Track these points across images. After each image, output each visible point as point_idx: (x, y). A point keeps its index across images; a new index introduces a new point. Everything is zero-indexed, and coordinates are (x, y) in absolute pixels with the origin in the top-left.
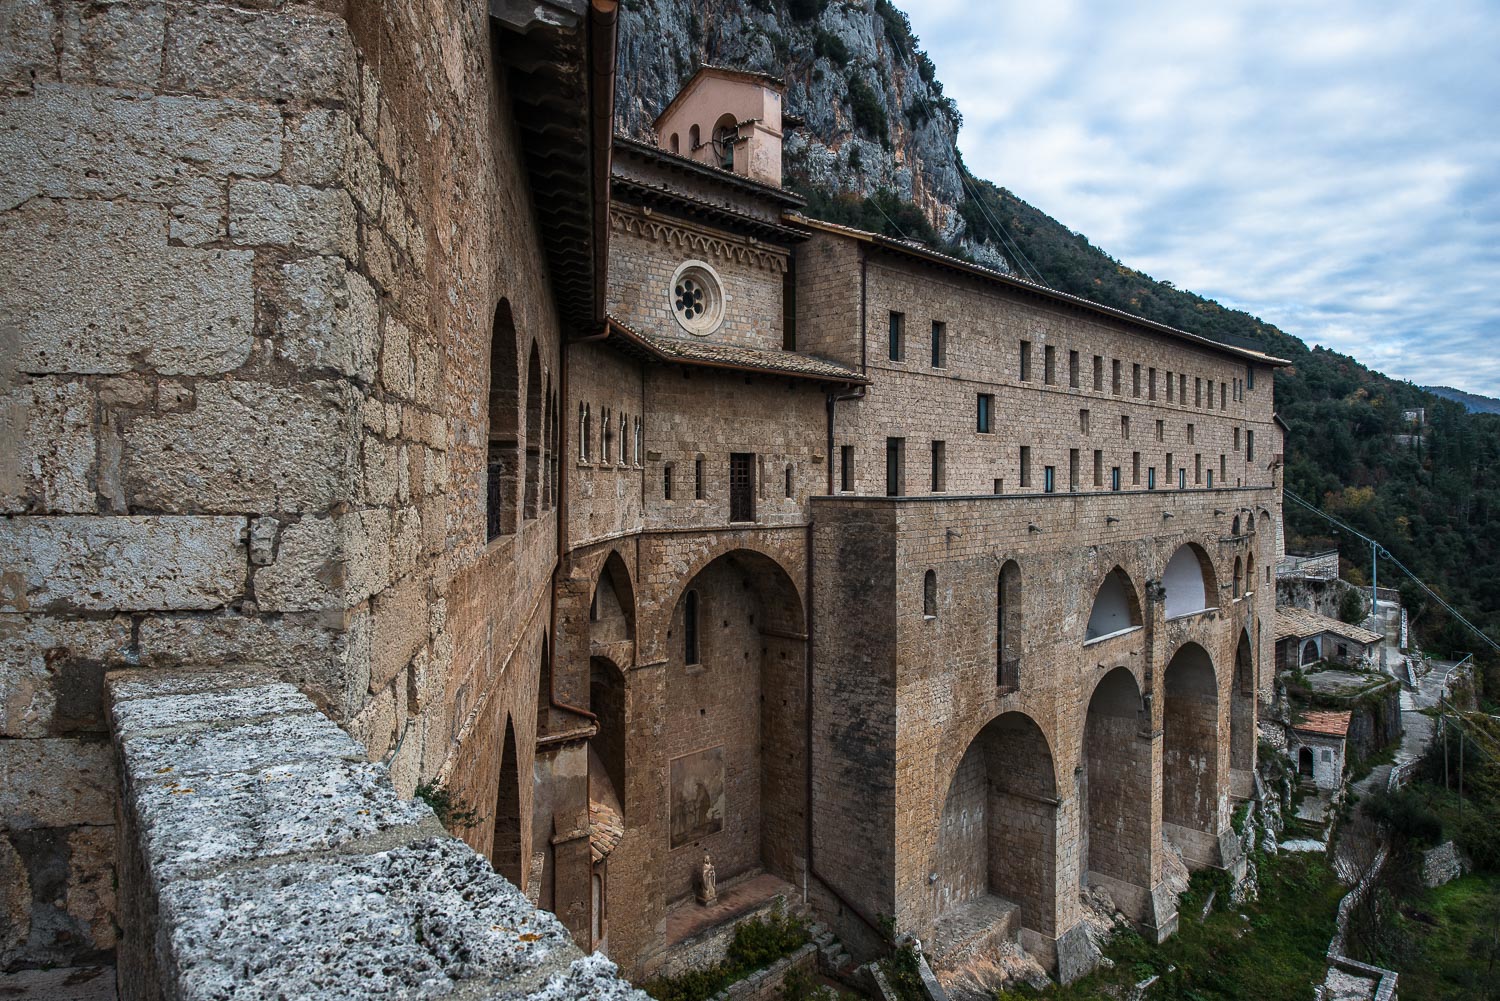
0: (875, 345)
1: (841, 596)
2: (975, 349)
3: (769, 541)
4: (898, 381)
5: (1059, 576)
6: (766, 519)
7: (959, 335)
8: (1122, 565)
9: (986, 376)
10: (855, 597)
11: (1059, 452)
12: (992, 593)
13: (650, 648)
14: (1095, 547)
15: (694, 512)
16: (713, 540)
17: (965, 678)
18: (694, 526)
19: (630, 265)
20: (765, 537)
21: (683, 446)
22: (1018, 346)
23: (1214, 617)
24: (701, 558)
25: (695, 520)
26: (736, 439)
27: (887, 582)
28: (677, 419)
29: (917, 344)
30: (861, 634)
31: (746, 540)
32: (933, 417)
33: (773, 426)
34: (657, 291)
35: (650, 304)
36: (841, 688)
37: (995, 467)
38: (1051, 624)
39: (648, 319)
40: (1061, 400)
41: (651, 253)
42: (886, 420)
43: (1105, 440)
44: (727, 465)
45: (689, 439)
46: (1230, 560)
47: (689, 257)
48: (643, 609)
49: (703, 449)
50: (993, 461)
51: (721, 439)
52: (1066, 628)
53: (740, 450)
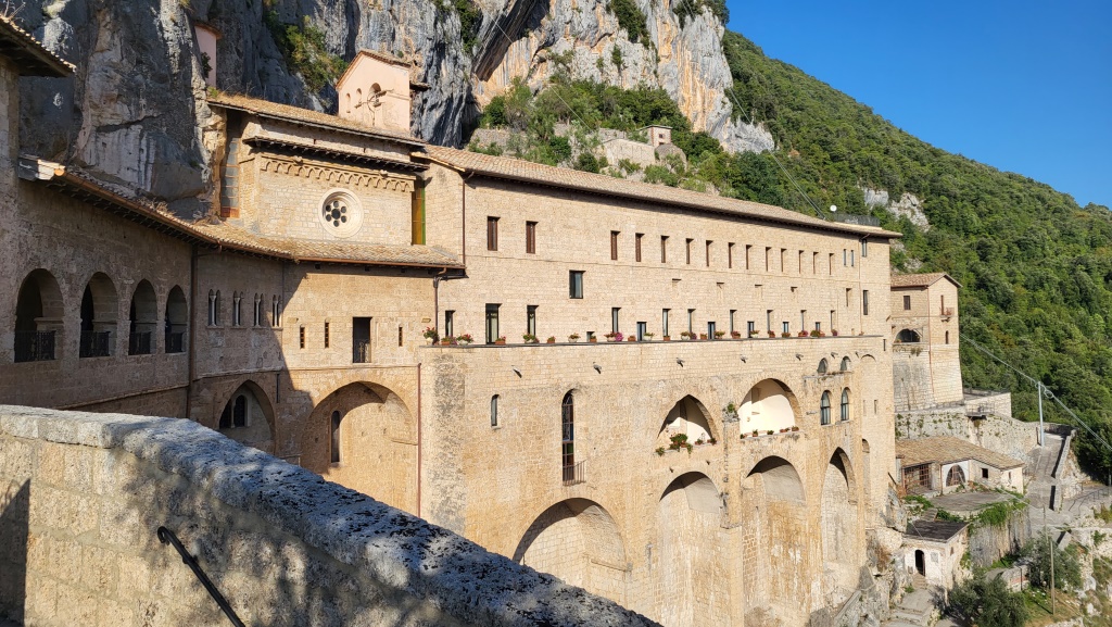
0: (474, 240)
1: (436, 413)
2: (566, 239)
3: (385, 375)
4: (495, 264)
5: (626, 402)
6: (382, 361)
7: (551, 230)
8: (695, 396)
9: (577, 256)
10: (443, 414)
11: (652, 311)
12: (557, 412)
13: (287, 446)
14: (664, 381)
15: (323, 357)
16: (339, 375)
17: (530, 471)
18: (323, 366)
19: (288, 195)
20: (382, 374)
21: (314, 313)
22: (609, 234)
23: (797, 437)
24: (329, 387)
25: (323, 362)
26: (357, 308)
27: (460, 403)
28: (310, 295)
29: (511, 237)
30: (446, 439)
31: (364, 374)
32: (528, 289)
33: (387, 299)
34: (309, 210)
35: (303, 219)
36: (436, 476)
37: (586, 323)
38: (618, 436)
39: (301, 229)
40: (652, 272)
41: (304, 186)
42: (485, 292)
43: (699, 301)
44: (350, 325)
45: (319, 308)
46: (815, 393)
47: (334, 186)
48: (283, 420)
49: (330, 314)
50: (585, 319)
51: (345, 308)
52: (634, 440)
53: (360, 315)
